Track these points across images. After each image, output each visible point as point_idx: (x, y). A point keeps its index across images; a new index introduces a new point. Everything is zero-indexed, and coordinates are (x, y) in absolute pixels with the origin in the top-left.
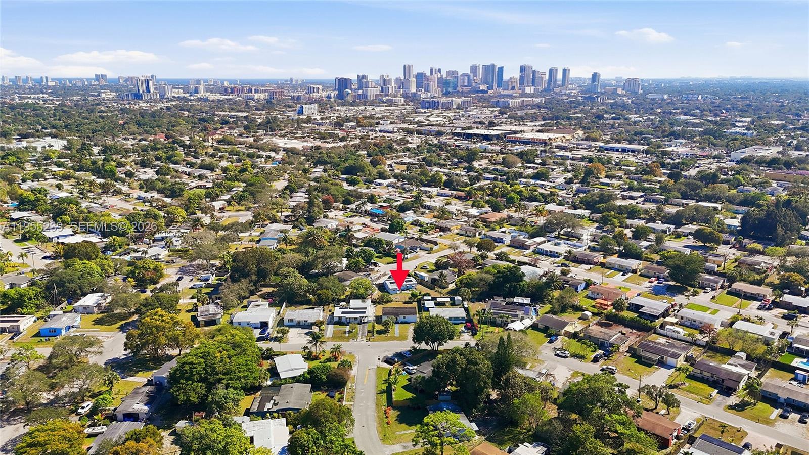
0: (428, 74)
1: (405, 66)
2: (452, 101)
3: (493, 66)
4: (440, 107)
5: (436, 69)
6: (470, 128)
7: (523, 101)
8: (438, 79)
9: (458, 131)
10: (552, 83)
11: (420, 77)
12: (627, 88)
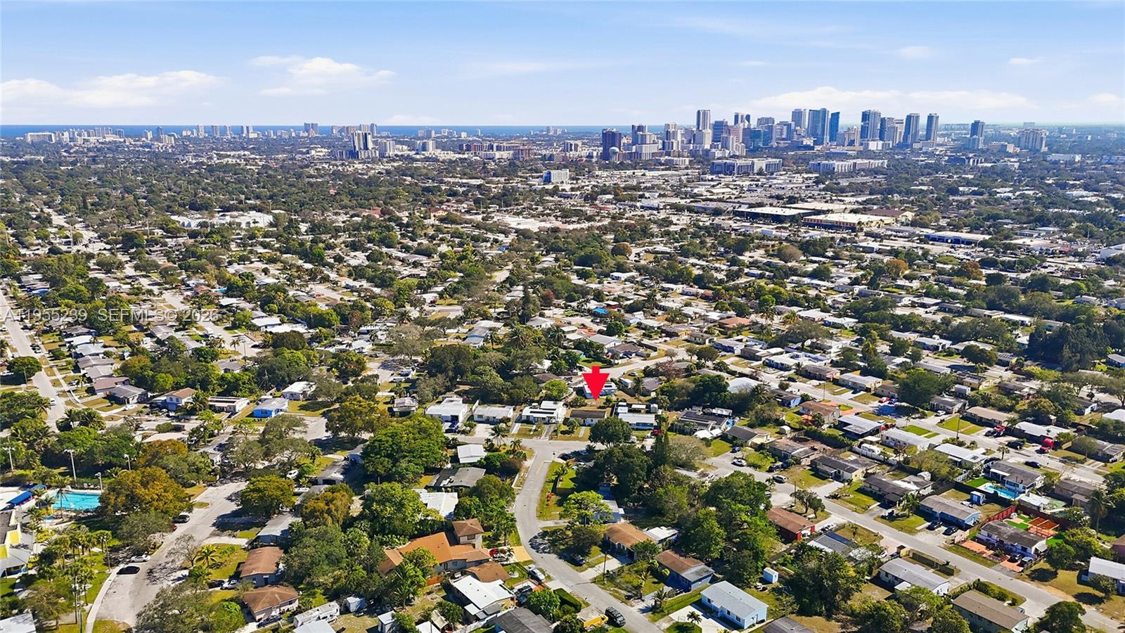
0: (731, 122)
1: (699, 112)
2: (753, 163)
3: (824, 111)
4: (735, 172)
5: (742, 116)
6: (760, 205)
7: (855, 164)
8: (744, 129)
9: (744, 209)
10: (910, 136)
11: (719, 127)
12: (1022, 144)
